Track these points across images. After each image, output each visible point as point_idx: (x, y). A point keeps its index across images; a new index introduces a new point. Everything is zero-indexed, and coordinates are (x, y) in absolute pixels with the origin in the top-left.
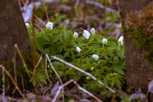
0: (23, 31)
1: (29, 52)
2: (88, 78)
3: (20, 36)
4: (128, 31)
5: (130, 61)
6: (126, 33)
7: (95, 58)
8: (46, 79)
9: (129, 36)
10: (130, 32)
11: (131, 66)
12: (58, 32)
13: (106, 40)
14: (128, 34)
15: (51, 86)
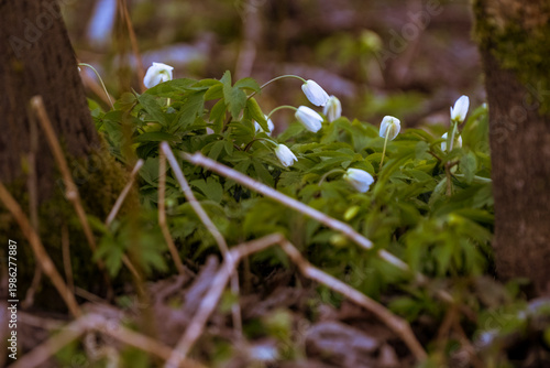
0: (59, 59)
1: (85, 152)
2: (336, 240)
3: (48, 79)
4: (504, 39)
5: (510, 171)
6: (493, 52)
7: (357, 182)
8: (163, 248)
9: (508, 63)
10: (509, 45)
11: (515, 192)
12: (197, 89)
13: (397, 122)
14: (504, 52)
15: (181, 279)
